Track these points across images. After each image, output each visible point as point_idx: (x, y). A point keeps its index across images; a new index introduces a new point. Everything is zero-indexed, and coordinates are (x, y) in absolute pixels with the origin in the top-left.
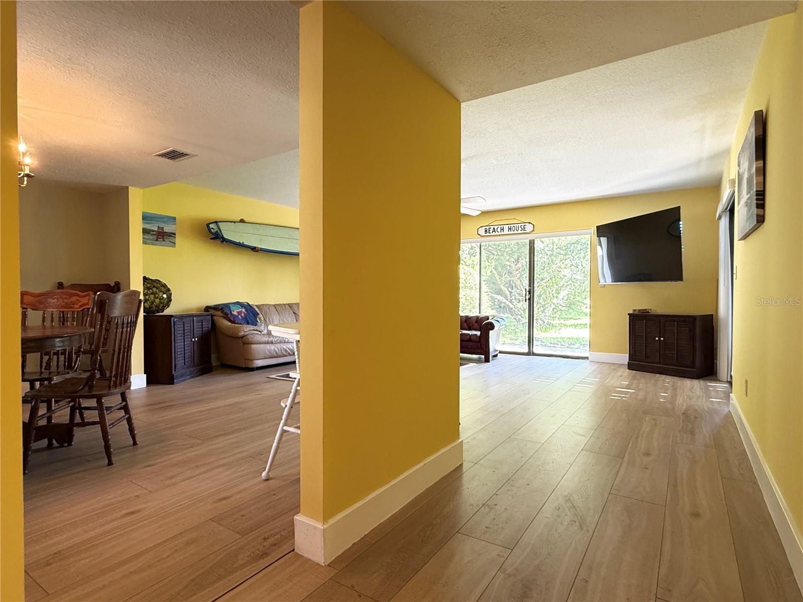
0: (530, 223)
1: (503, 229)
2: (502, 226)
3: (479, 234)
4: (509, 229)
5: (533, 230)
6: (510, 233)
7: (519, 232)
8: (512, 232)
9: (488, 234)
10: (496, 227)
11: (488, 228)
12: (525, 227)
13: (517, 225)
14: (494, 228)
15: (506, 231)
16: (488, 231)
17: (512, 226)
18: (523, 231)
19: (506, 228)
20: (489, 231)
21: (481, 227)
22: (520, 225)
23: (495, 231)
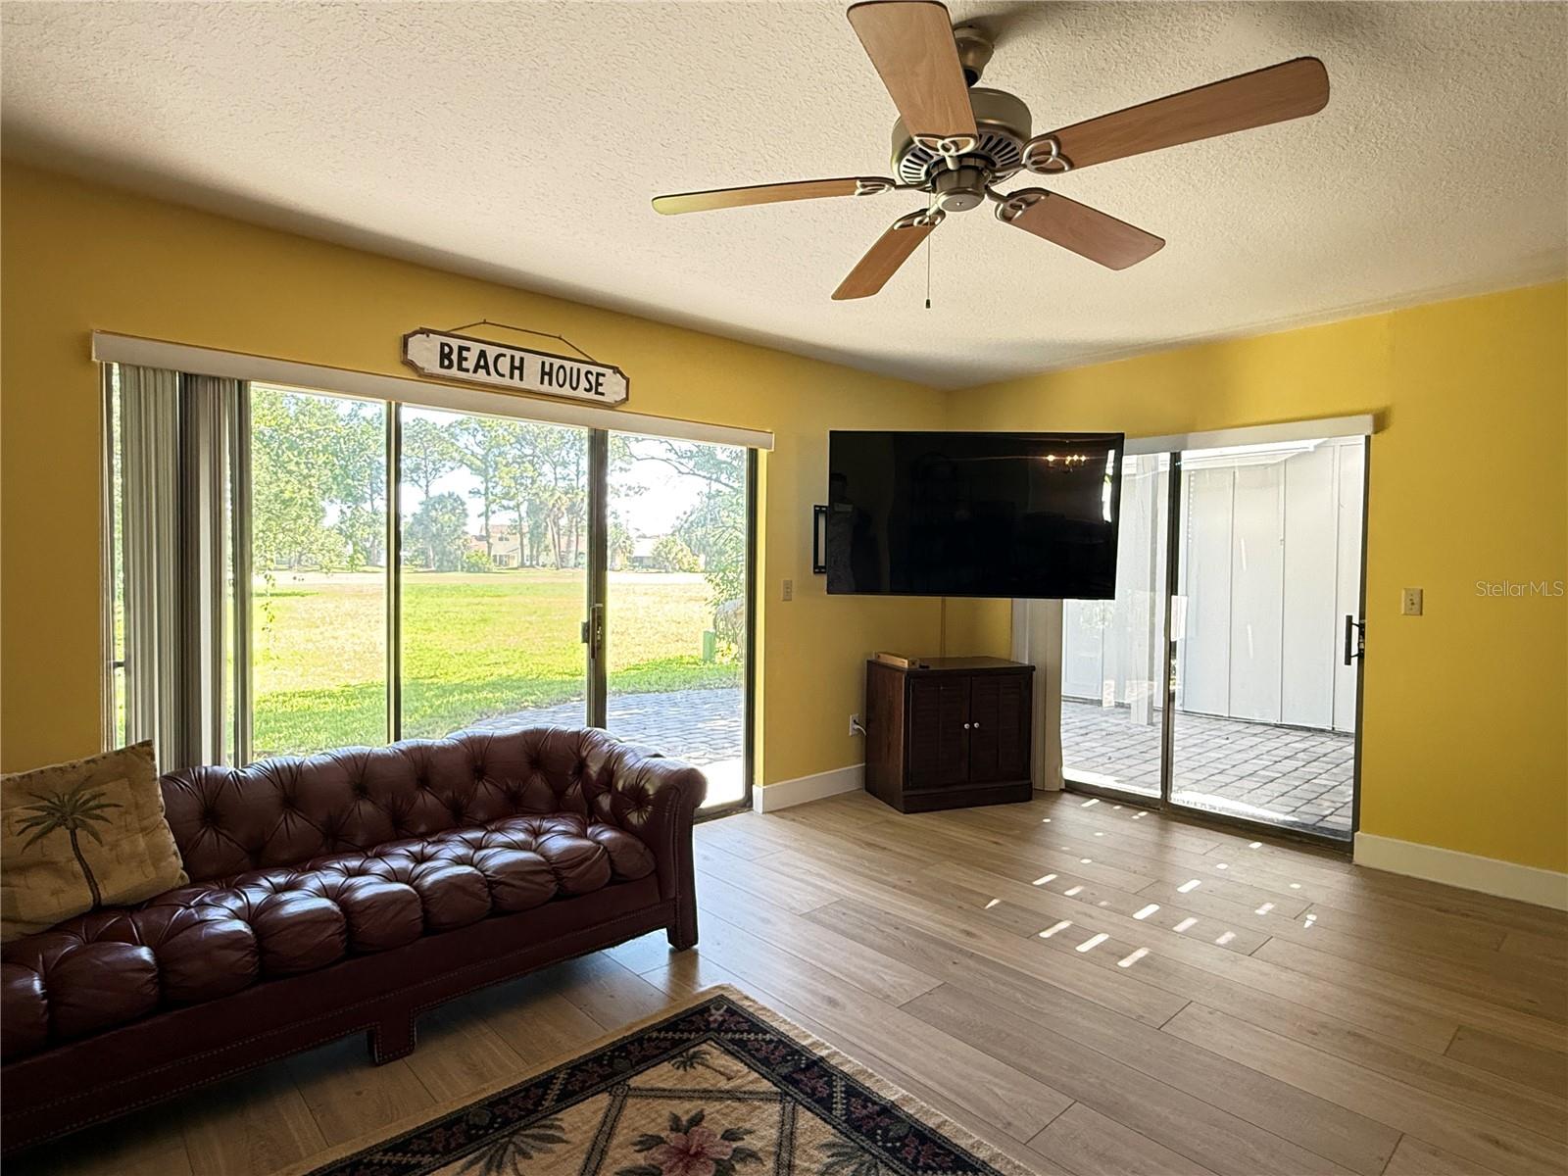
0: (616, 370)
1: (521, 368)
2: (518, 355)
3: (411, 365)
4: (543, 373)
5: (627, 399)
6: (545, 388)
7: (580, 393)
8: (555, 389)
9: (454, 372)
10: (492, 352)
11: (455, 343)
12: (601, 380)
13: (576, 365)
14: (483, 354)
15: (532, 380)
16: (455, 357)
17: (557, 363)
18: (592, 395)
19: (533, 364)
20: (461, 359)
21: (423, 331)
22: (584, 368)
23: (486, 367)
